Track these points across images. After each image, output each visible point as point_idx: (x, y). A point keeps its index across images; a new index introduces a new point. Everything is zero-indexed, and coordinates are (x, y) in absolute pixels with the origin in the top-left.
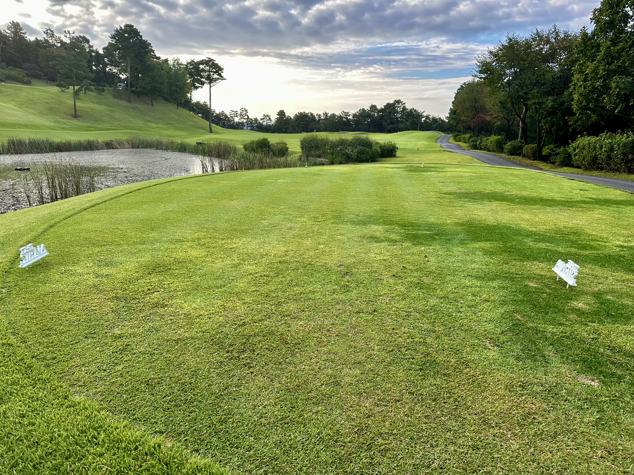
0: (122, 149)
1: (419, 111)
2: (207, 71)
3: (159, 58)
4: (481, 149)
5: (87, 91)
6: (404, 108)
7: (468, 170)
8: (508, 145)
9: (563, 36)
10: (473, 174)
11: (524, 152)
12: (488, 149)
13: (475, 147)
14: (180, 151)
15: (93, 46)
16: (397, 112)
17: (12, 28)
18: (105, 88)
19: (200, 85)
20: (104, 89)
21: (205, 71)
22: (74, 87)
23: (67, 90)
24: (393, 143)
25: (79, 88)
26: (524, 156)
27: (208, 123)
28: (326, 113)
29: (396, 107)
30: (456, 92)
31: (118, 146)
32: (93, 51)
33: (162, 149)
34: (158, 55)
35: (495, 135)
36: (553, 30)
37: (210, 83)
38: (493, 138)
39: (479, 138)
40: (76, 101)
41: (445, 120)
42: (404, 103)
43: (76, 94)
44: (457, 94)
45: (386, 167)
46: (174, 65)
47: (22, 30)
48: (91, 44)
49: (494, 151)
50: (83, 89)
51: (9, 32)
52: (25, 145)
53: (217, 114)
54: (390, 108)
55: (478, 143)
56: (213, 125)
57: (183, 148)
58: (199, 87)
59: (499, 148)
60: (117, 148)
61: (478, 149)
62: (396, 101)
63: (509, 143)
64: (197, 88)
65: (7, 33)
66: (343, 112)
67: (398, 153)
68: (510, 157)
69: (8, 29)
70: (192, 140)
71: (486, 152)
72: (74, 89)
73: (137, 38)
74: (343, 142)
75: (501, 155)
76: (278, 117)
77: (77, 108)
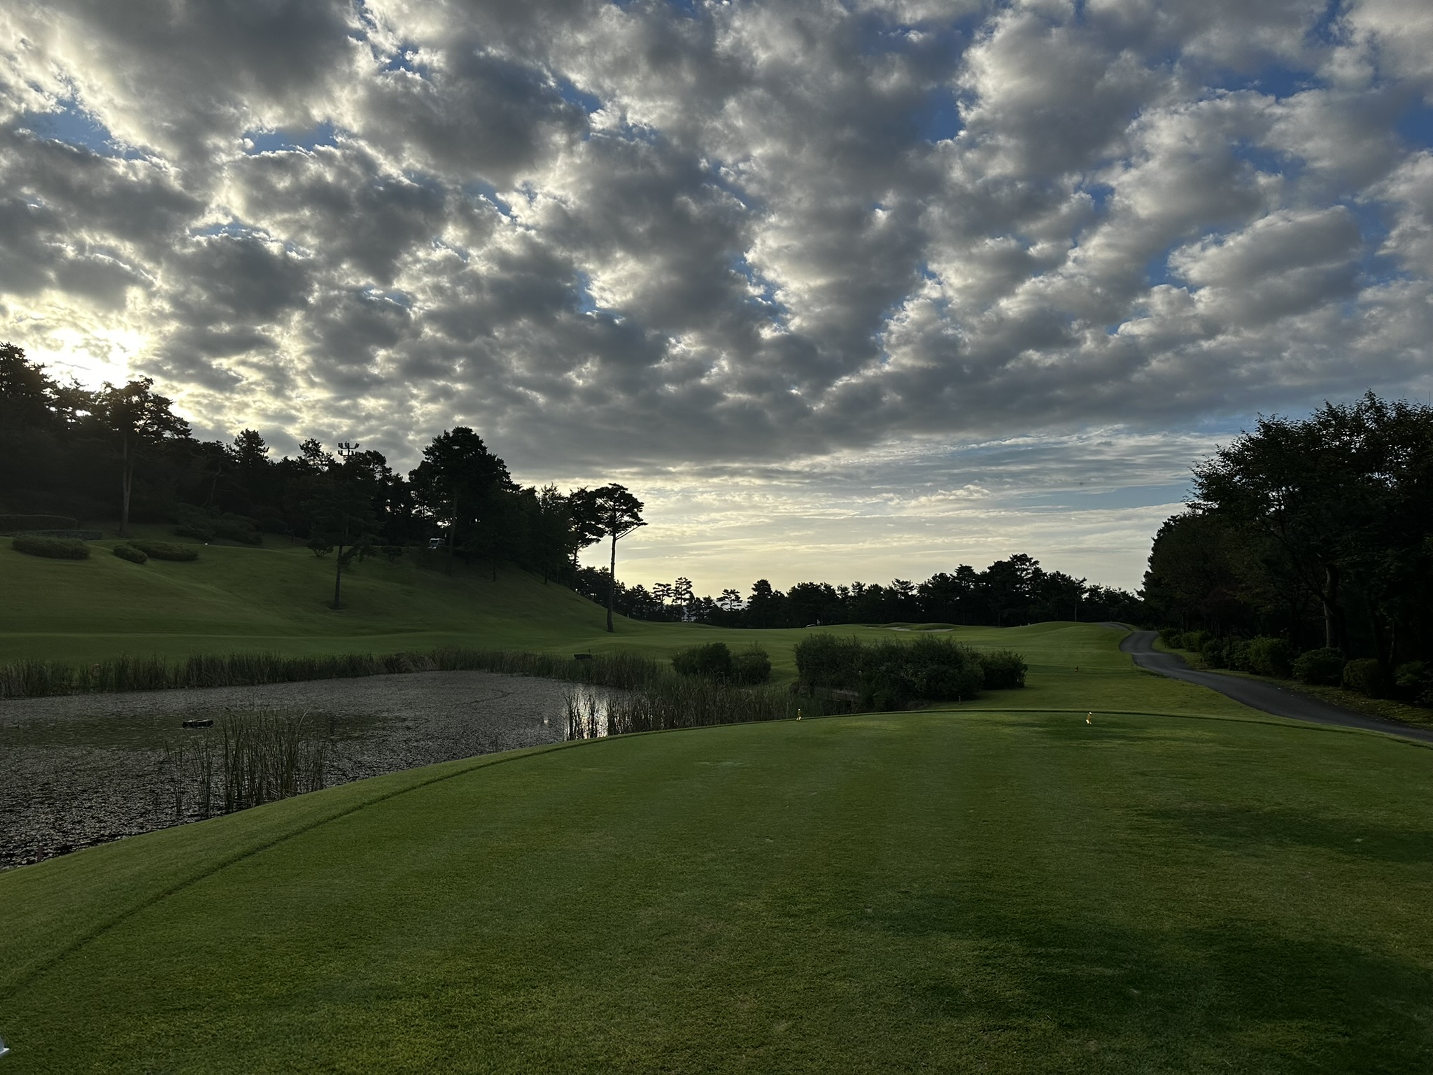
0: (418, 672)
1: (1073, 578)
2: (610, 509)
3: (518, 487)
4: (1233, 668)
5: (366, 556)
6: (1037, 572)
7: (1208, 735)
8: (1302, 661)
9: (1394, 415)
10: (1221, 748)
11: (1346, 678)
12: (1252, 667)
13: (1218, 663)
14: (537, 675)
15: (390, 469)
16: (1022, 581)
17: (244, 442)
18: (402, 548)
19: (595, 537)
20: (400, 550)
21: (606, 510)
22: (341, 548)
23: (328, 555)
24: (1013, 655)
25: (350, 551)
26: (1348, 687)
27: (606, 611)
28: (859, 584)
29: (1018, 569)
30: (1156, 538)
31: (412, 667)
32: (390, 478)
33: (502, 671)
34: (515, 482)
35: (1264, 635)
36: (1368, 403)
37: (613, 533)
38: (1261, 643)
39: (1226, 640)
40: (342, 574)
41: (1136, 596)
42: (1036, 562)
43: (343, 561)
44: (1157, 542)
45: (996, 723)
46: (544, 500)
47: (261, 445)
48: (387, 465)
49: (1267, 674)
50: (359, 552)
51: (237, 449)
52: (223, 668)
53: (627, 592)
54: (1005, 572)
55: (1224, 653)
56: (615, 615)
57: (546, 669)
58: (592, 540)
59: (1280, 666)
60: (408, 671)
61: (1225, 667)
62: (1015, 557)
63: (1304, 656)
64: (589, 542)
65: (234, 451)
66: (898, 581)
67: (1028, 681)
68: (1311, 689)
69: (235, 444)
70: (566, 651)
71: (1246, 674)
72: (340, 552)
73: (476, 451)
74: (892, 653)
75: (1288, 683)
76: (756, 593)
77: (340, 588)
